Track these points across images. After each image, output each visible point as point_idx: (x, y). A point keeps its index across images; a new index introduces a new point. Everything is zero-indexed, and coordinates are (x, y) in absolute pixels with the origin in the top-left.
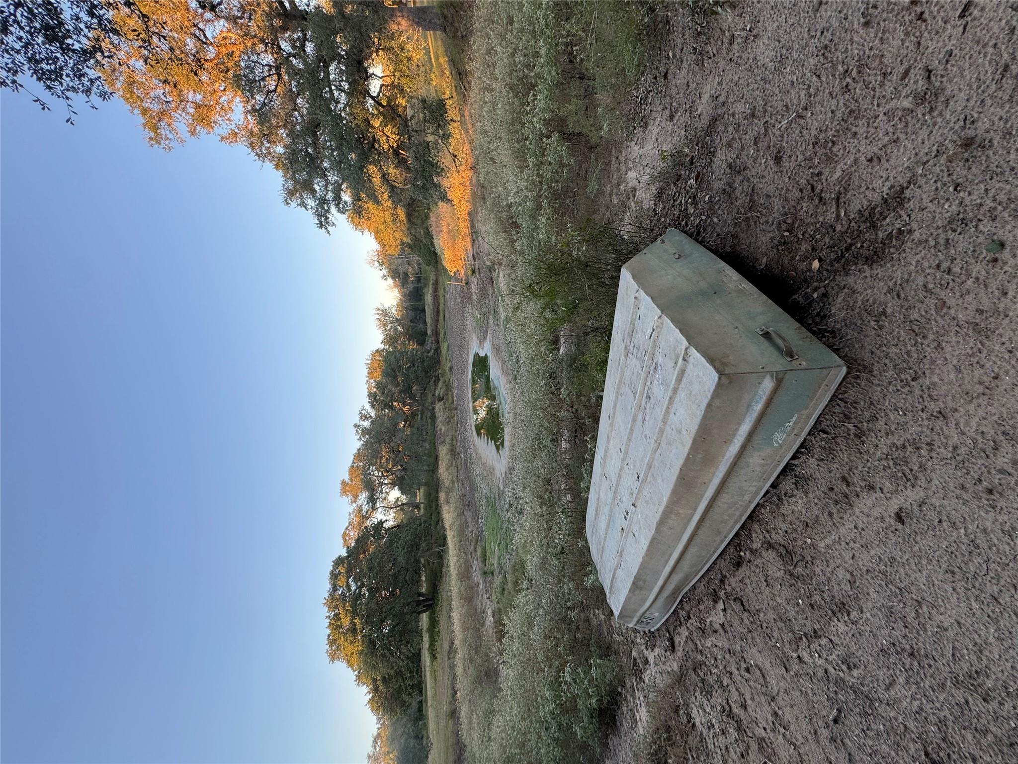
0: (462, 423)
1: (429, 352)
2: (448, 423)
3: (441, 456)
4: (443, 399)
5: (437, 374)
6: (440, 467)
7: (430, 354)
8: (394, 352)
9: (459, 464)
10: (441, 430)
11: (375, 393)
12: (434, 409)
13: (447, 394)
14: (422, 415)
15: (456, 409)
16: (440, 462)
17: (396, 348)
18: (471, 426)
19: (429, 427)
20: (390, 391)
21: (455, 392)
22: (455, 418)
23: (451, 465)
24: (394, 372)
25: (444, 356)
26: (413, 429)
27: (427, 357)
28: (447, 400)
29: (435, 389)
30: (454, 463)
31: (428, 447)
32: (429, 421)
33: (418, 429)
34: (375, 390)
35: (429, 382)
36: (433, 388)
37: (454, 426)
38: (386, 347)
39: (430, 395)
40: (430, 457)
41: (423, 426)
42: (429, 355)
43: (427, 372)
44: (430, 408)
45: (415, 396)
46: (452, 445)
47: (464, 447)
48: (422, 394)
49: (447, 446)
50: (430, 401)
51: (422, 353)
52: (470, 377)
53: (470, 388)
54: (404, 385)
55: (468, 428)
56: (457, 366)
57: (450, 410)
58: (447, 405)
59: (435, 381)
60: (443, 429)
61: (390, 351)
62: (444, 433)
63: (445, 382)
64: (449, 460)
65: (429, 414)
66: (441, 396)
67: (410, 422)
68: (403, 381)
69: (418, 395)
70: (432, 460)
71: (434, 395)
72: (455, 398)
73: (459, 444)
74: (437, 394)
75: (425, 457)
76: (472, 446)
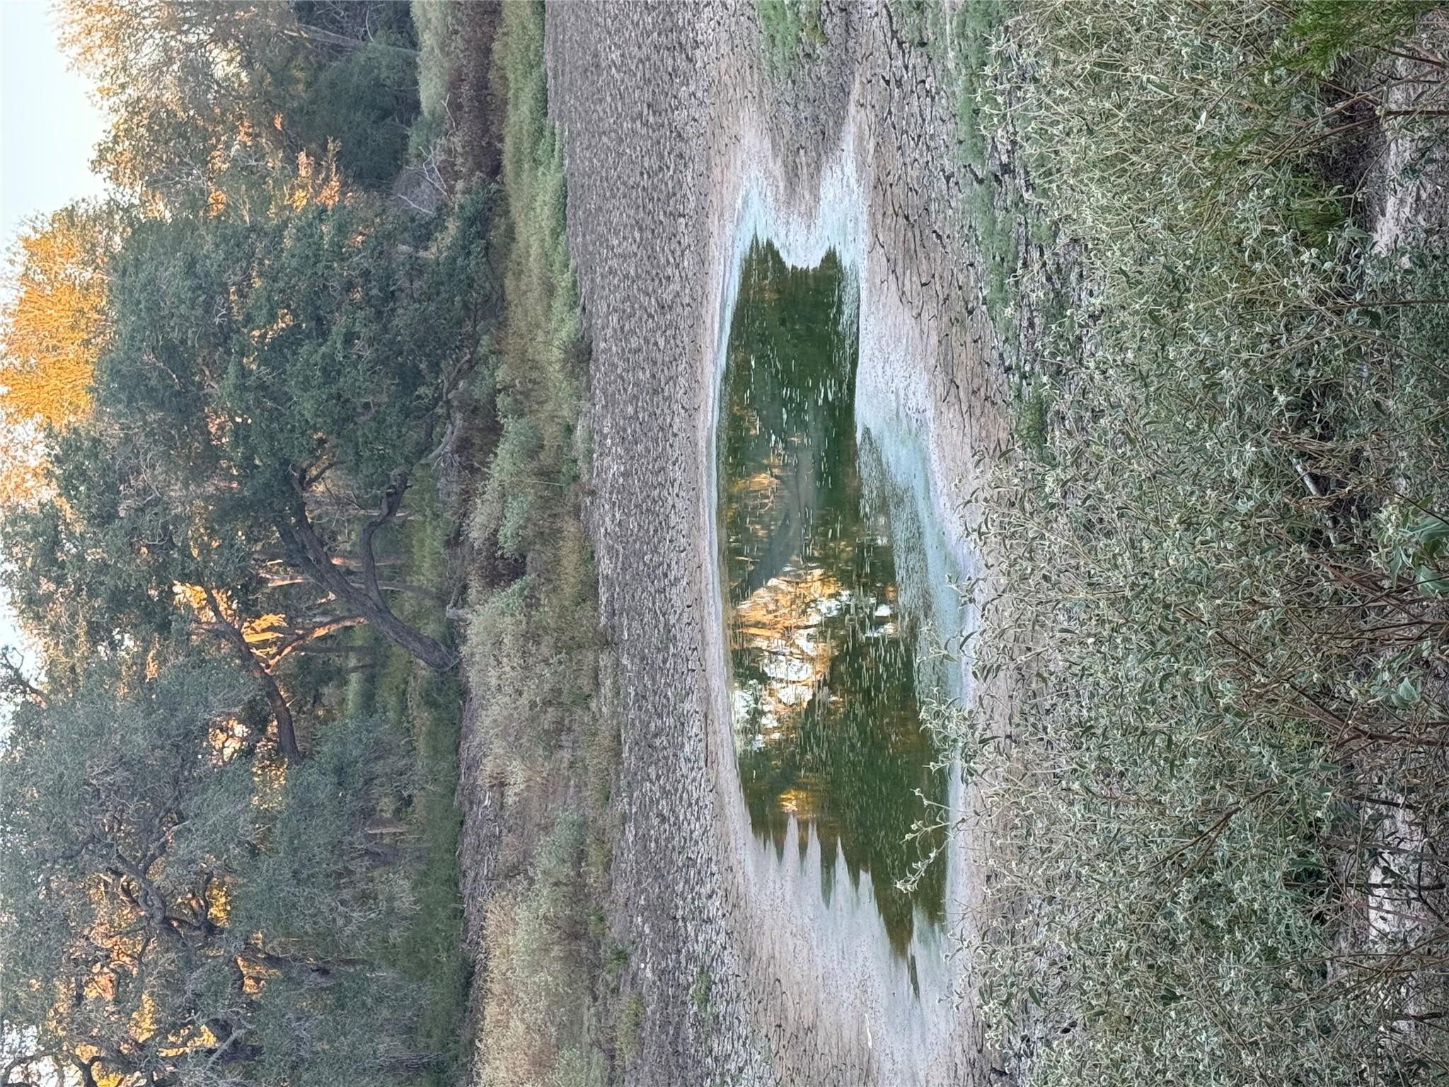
0: (646, 742)
1: (424, 233)
2: (553, 739)
3: (496, 965)
4: (516, 569)
5: (479, 393)
6: (488, 1043)
7: (435, 251)
8: (182, 229)
9: (624, 1025)
10: (500, 784)
11: (51, 515)
12: (453, 635)
13: (550, 536)
14: (371, 680)
15: (607, 641)
16: (491, 1010)
17: (196, 201)
18: (710, 760)
19: (421, 765)
20: (151, 503)
21: (605, 520)
22: (603, 705)
23: (569, 1031)
24: (184, 369)
25: (534, 265)
26: (311, 775)
27: (417, 269)
28: (550, 573)
29: (467, 496)
30: (588, 1017)
31: (406, 901)
32: (422, 718)
33: (340, 771)
34: (48, 493)
35: (424, 448)
36: (449, 486)
37: (594, 759)
38: (130, 194)
39: (429, 542)
40: (423, 971)
41: (380, 751)
42: (430, 254)
43: (409, 380)
44: (430, 629)
45: (324, 540)
46: (577, 892)
47: (661, 912)
48: (372, 527)
49: (545, 900)
50: (426, 575)
51: (381, 245)
52: (709, 417)
53: (710, 495)
54: (247, 464)
55: (694, 783)
56: (623, 334)
57: (571, 647)
58: (547, 613)
59: (464, 445)
60: (518, 775)
61: (156, 226)
62: (524, 803)
63: (533, 451)
64: (556, 1000)
65: (423, 671)
66: (508, 546)
67: (287, 724)
68: (241, 435)
69: (348, 539)
70: (434, 995)
71: (455, 540)
72: (606, 566)
73: (621, 888)
74: (476, 534)
75: (385, 974)
76: (714, 907)
